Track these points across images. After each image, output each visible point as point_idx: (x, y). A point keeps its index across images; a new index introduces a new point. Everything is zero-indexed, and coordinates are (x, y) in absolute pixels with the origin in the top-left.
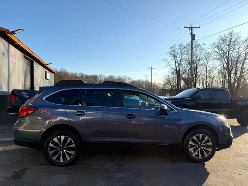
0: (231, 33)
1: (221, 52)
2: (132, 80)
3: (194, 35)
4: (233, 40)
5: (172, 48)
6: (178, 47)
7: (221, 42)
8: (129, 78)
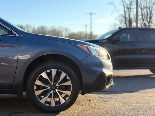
2: (70, 33)
8: (66, 30)
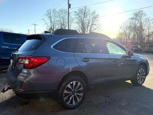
0: (85, 7)
1: (80, 19)
3: (70, 4)
4: (86, 12)
5: (48, 11)
6: (52, 11)
7: (80, 12)
